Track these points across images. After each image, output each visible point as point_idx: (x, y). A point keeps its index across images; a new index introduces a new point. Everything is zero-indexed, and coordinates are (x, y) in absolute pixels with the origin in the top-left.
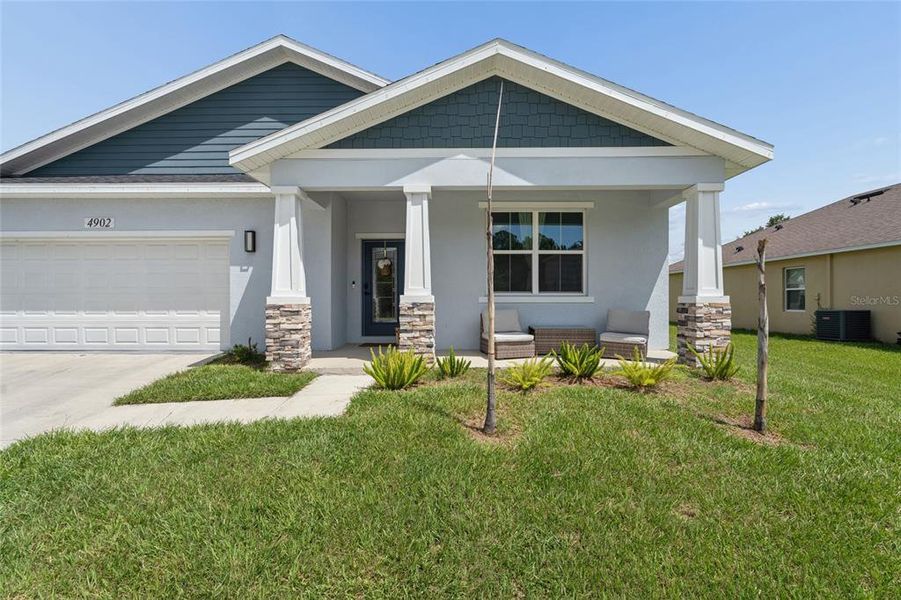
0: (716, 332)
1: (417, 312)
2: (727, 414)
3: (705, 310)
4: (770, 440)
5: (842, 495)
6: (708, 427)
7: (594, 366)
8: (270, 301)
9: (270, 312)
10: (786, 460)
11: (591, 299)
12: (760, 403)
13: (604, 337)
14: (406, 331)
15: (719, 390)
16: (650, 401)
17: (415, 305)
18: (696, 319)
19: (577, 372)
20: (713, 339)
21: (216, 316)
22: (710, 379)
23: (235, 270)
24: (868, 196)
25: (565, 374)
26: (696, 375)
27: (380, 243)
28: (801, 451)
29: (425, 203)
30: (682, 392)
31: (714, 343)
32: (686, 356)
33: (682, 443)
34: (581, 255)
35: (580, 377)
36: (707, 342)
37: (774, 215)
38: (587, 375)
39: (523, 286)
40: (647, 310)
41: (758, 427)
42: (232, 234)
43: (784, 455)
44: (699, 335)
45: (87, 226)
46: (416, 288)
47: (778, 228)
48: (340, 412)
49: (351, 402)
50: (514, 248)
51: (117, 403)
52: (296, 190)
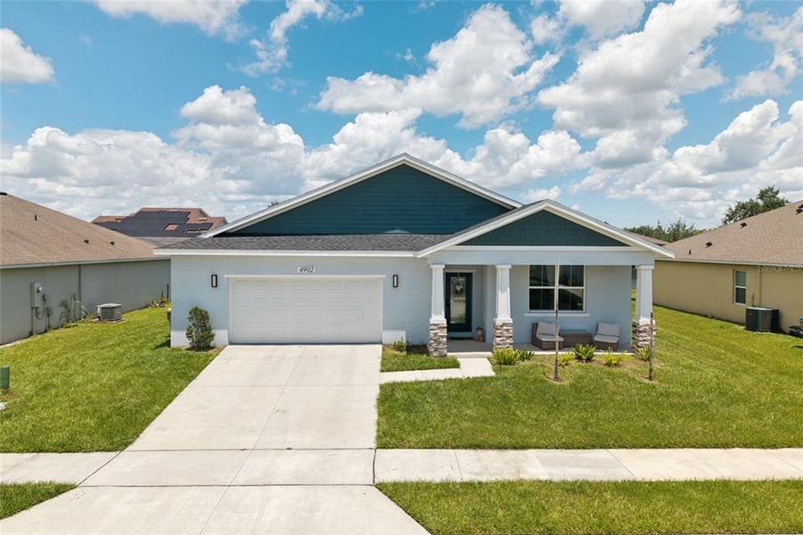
0: (648, 338)
1: (505, 328)
3: (643, 327)
4: (652, 382)
6: (632, 378)
7: (592, 355)
8: (431, 322)
9: (432, 327)
11: (588, 315)
12: (651, 370)
13: (596, 338)
14: (499, 337)
15: (644, 365)
16: (615, 370)
17: (504, 324)
18: (640, 332)
19: (584, 358)
22: (644, 360)
25: (578, 359)
26: (637, 358)
27: (455, 275)
29: (508, 274)
32: (635, 348)
34: (582, 290)
35: (586, 360)
36: (645, 342)
37: (764, 188)
38: (589, 359)
39: (549, 306)
41: (650, 378)
42: (385, 278)
44: (640, 339)
45: (299, 271)
46: (503, 316)
47: (744, 225)
48: (493, 374)
49: (494, 371)
50: (544, 285)
51: (382, 371)
52: (444, 266)
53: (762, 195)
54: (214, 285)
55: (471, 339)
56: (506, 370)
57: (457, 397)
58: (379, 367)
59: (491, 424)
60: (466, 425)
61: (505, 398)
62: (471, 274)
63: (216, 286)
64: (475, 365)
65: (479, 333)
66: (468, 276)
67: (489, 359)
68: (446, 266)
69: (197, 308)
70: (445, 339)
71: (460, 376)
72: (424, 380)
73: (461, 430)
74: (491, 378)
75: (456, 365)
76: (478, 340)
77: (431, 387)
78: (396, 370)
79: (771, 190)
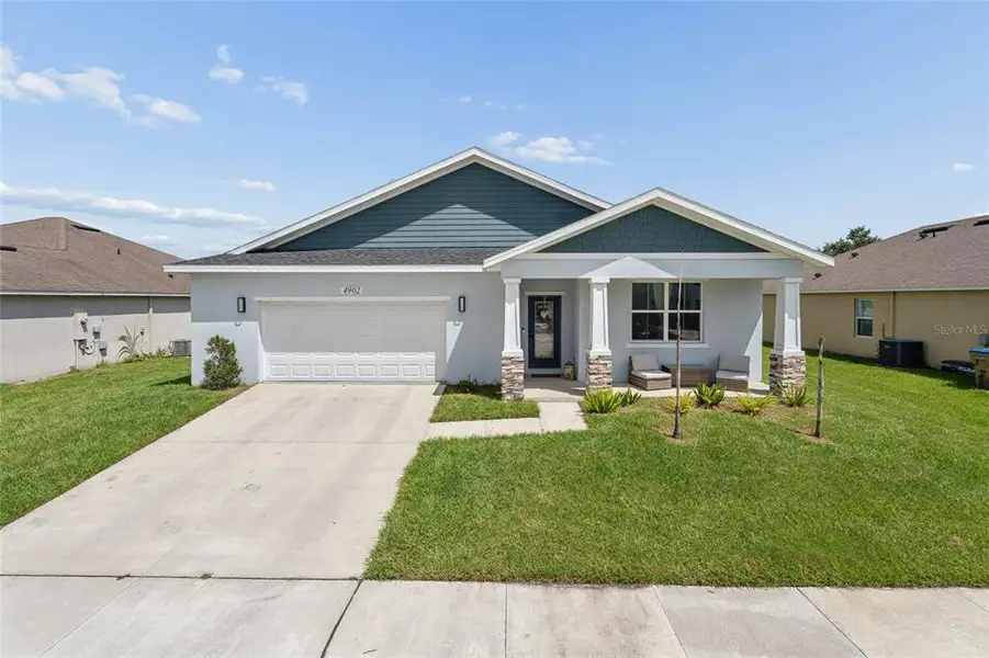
0: (795, 375)
1: (602, 362)
2: (801, 428)
3: (789, 360)
4: (822, 441)
5: (850, 463)
6: (791, 434)
7: (720, 398)
8: (504, 354)
9: (504, 362)
10: (829, 450)
11: (706, 346)
12: (818, 422)
13: (720, 375)
14: (594, 374)
15: (797, 414)
16: (758, 421)
17: (600, 357)
18: (782, 366)
19: (710, 402)
20: (793, 380)
21: (431, 356)
22: (791, 406)
23: (450, 324)
24: (934, 230)
25: (701, 402)
26: (783, 403)
27: (540, 298)
28: (837, 447)
29: (605, 289)
30: (775, 414)
31: (794, 381)
32: (776, 389)
33: (778, 442)
34: (698, 314)
35: (711, 405)
36: (790, 381)
38: (716, 403)
39: (657, 336)
40: (746, 354)
41: (817, 435)
42: (448, 299)
43: (828, 447)
44: (785, 376)
45: (343, 293)
46: (600, 346)
47: (854, 255)
48: (584, 427)
49: (586, 421)
50: (650, 309)
51: (432, 421)
52: (519, 281)
53: (853, 234)
54: (241, 309)
55: (558, 376)
56: (603, 420)
57: (526, 467)
58: (429, 414)
59: (577, 524)
60: (534, 524)
61: (602, 470)
62: (560, 297)
63: (244, 311)
64: (559, 413)
65: (569, 370)
66: (557, 300)
67: (580, 403)
68: (523, 280)
69: (217, 337)
70: (521, 377)
71: (537, 430)
72: (484, 435)
73: (524, 535)
74: (581, 434)
75: (534, 412)
76: (568, 378)
77: (490, 449)
78: (450, 420)
79: (862, 229)
